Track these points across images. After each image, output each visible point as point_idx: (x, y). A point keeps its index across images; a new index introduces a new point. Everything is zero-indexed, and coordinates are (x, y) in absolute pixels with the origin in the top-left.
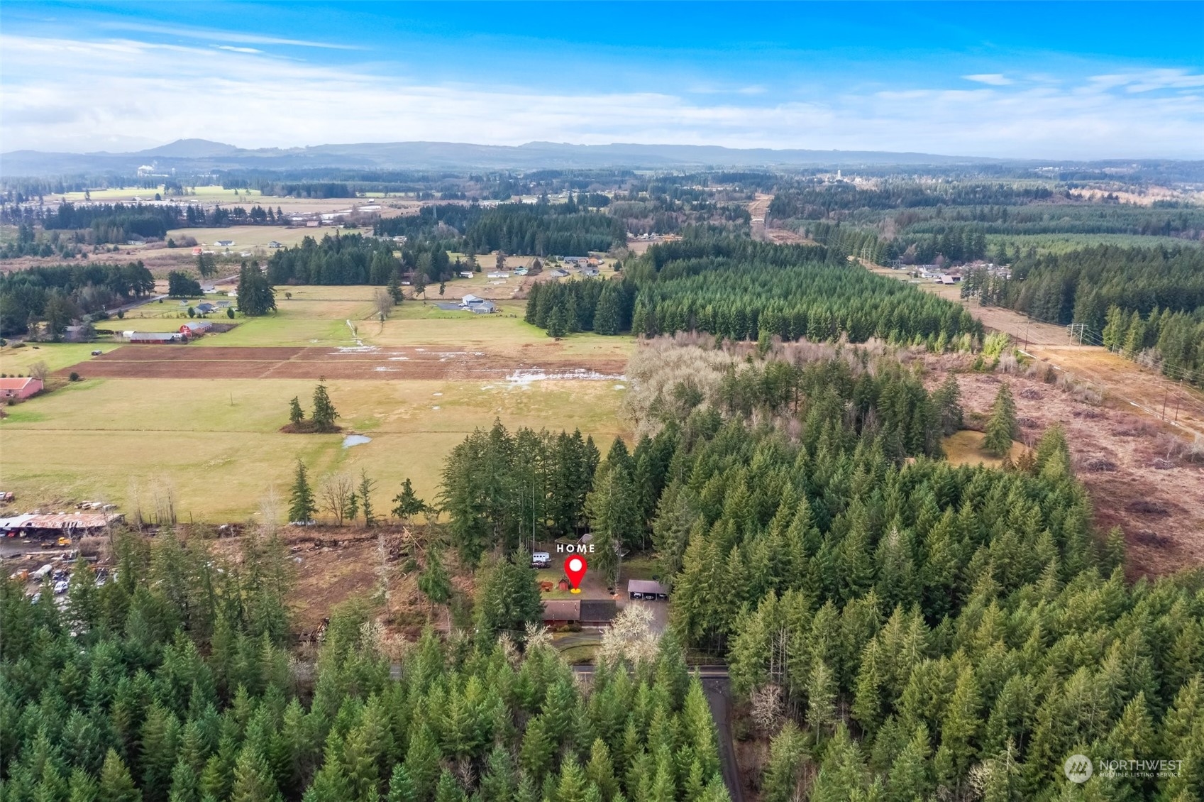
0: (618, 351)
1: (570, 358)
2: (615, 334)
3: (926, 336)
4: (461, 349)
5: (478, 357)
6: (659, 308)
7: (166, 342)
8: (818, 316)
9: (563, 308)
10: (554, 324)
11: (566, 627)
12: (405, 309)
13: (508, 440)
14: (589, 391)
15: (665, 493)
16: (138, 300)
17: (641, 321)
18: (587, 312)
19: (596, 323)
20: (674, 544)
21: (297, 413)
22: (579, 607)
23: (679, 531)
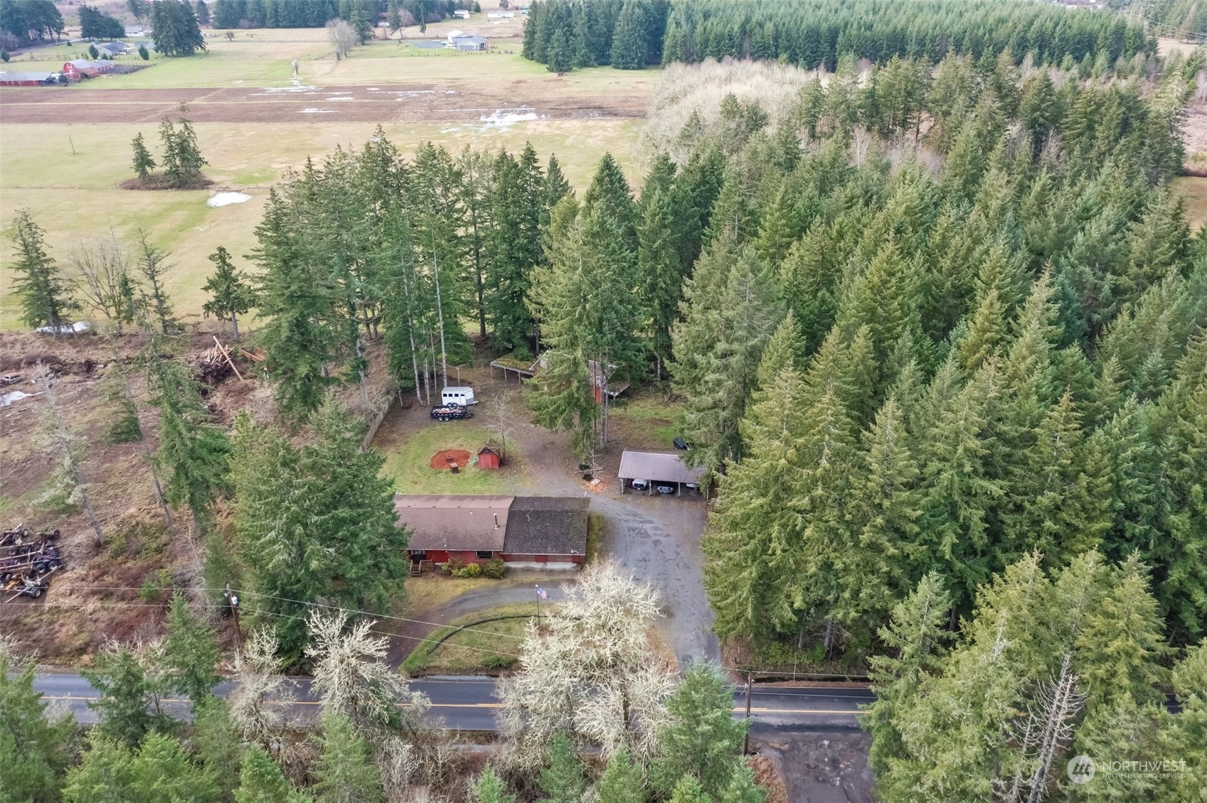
0: (642, 86)
1: (575, 95)
2: (640, 68)
3: (1078, 59)
4: (429, 87)
5: (448, 96)
6: (699, 29)
7: (40, 83)
8: (922, 34)
9: (569, 32)
10: (557, 55)
11: (473, 566)
12: (374, 48)
13: (403, 172)
14: (594, 133)
15: (702, 265)
16: (39, 43)
17: (675, 46)
18: (603, 40)
19: (614, 52)
20: (719, 383)
21: (143, 160)
22: (503, 520)
23: (732, 353)
